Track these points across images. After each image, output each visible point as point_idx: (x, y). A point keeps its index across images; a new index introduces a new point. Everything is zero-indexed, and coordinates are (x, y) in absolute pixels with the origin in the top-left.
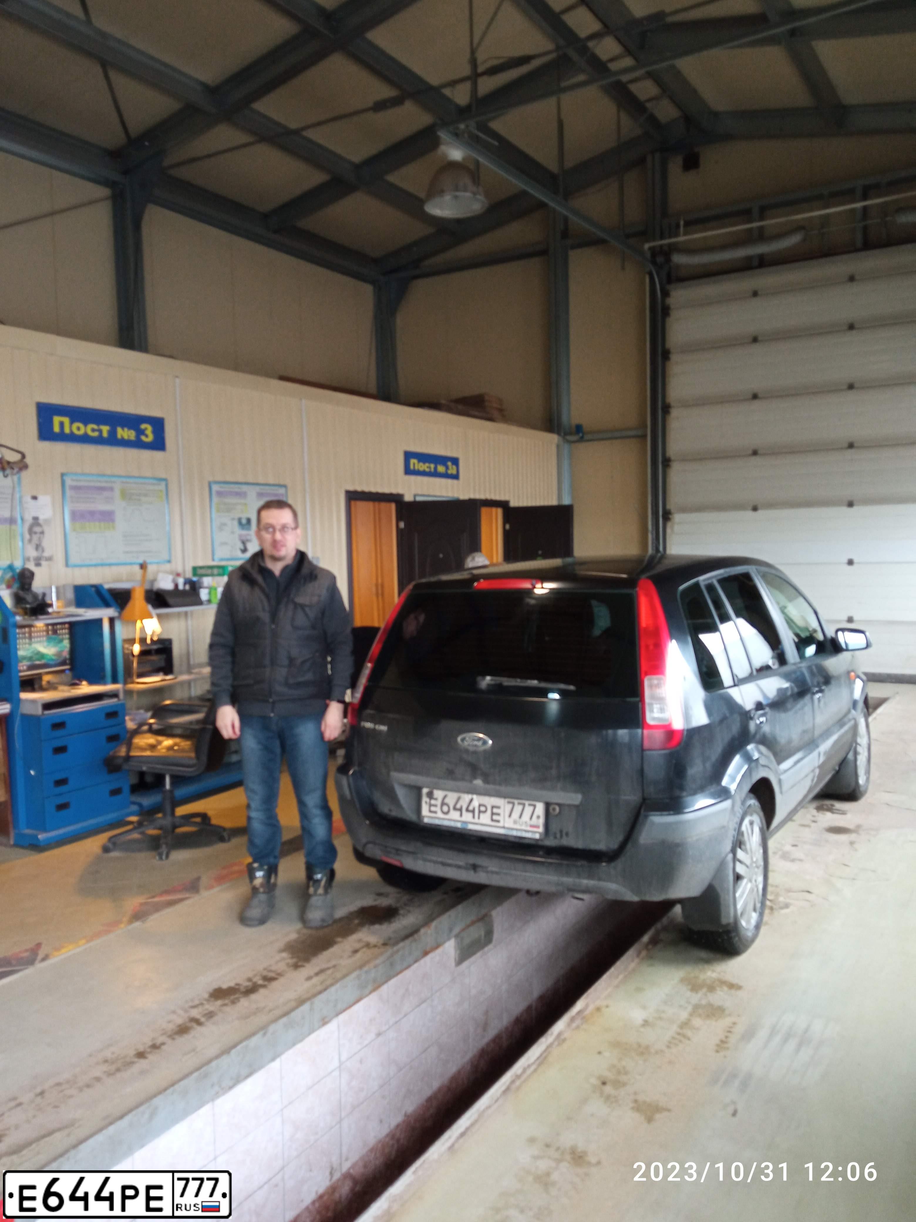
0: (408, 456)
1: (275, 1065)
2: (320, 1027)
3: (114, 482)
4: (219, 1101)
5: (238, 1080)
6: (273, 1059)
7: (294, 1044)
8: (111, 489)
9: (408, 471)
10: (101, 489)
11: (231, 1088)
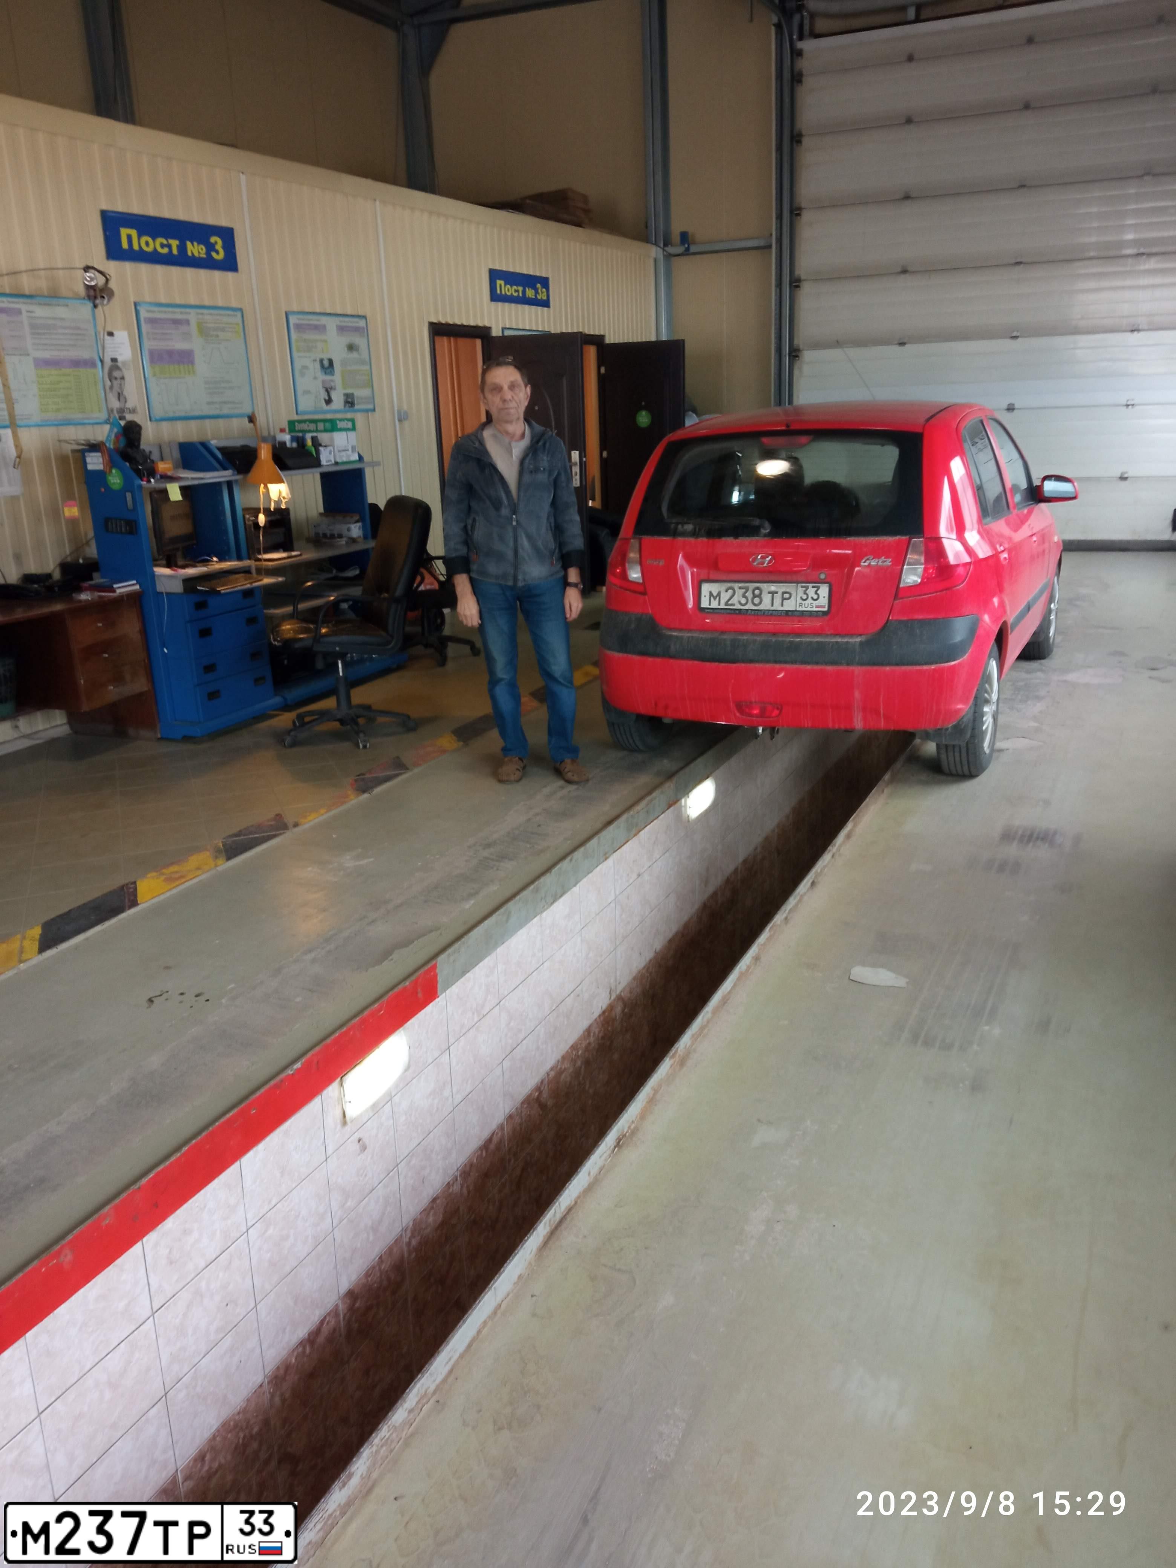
0: (494, 275)
1: (576, 889)
2: (603, 861)
3: (189, 313)
4: (544, 914)
5: (555, 899)
6: (575, 885)
7: (588, 873)
8: (187, 322)
9: (495, 297)
10: (176, 322)
11: (552, 903)
